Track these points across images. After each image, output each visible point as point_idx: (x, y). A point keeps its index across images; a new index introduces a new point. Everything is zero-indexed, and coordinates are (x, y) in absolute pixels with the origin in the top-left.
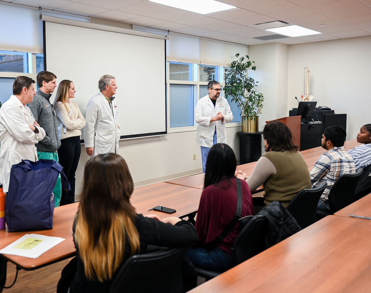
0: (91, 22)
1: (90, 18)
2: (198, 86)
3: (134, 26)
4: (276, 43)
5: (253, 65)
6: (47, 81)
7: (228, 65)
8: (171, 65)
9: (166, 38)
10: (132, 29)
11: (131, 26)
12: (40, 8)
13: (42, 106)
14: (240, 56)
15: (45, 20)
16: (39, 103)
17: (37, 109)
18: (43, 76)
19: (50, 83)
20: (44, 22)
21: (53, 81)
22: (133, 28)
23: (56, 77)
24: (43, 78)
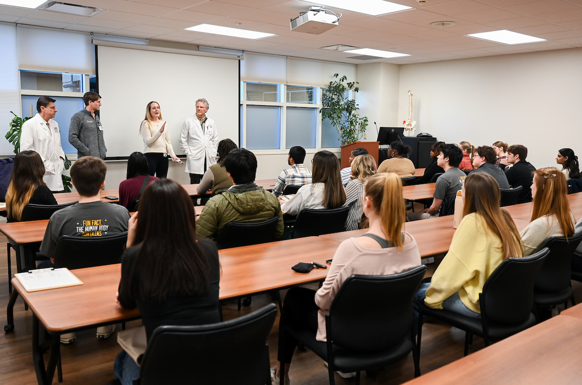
0: (150, 45)
1: (148, 41)
2: (285, 108)
3: (200, 47)
4: (380, 63)
5: (355, 86)
6: (93, 101)
7: (326, 86)
8: (249, 85)
9: (239, 58)
10: (198, 50)
11: (197, 47)
12: (92, 33)
13: (82, 122)
14: (340, 76)
15: (96, 44)
16: (79, 118)
17: (77, 124)
18: (89, 96)
19: (96, 102)
20: (96, 47)
21: (99, 101)
22: (200, 49)
23: (101, 98)
24: (89, 98)
